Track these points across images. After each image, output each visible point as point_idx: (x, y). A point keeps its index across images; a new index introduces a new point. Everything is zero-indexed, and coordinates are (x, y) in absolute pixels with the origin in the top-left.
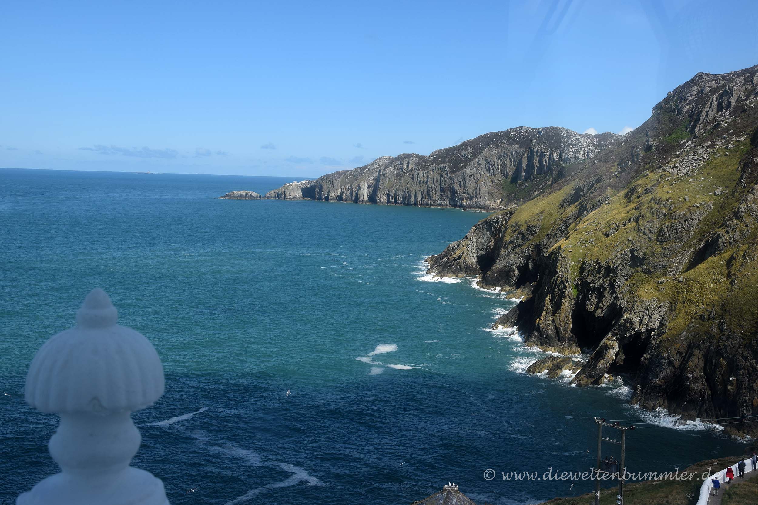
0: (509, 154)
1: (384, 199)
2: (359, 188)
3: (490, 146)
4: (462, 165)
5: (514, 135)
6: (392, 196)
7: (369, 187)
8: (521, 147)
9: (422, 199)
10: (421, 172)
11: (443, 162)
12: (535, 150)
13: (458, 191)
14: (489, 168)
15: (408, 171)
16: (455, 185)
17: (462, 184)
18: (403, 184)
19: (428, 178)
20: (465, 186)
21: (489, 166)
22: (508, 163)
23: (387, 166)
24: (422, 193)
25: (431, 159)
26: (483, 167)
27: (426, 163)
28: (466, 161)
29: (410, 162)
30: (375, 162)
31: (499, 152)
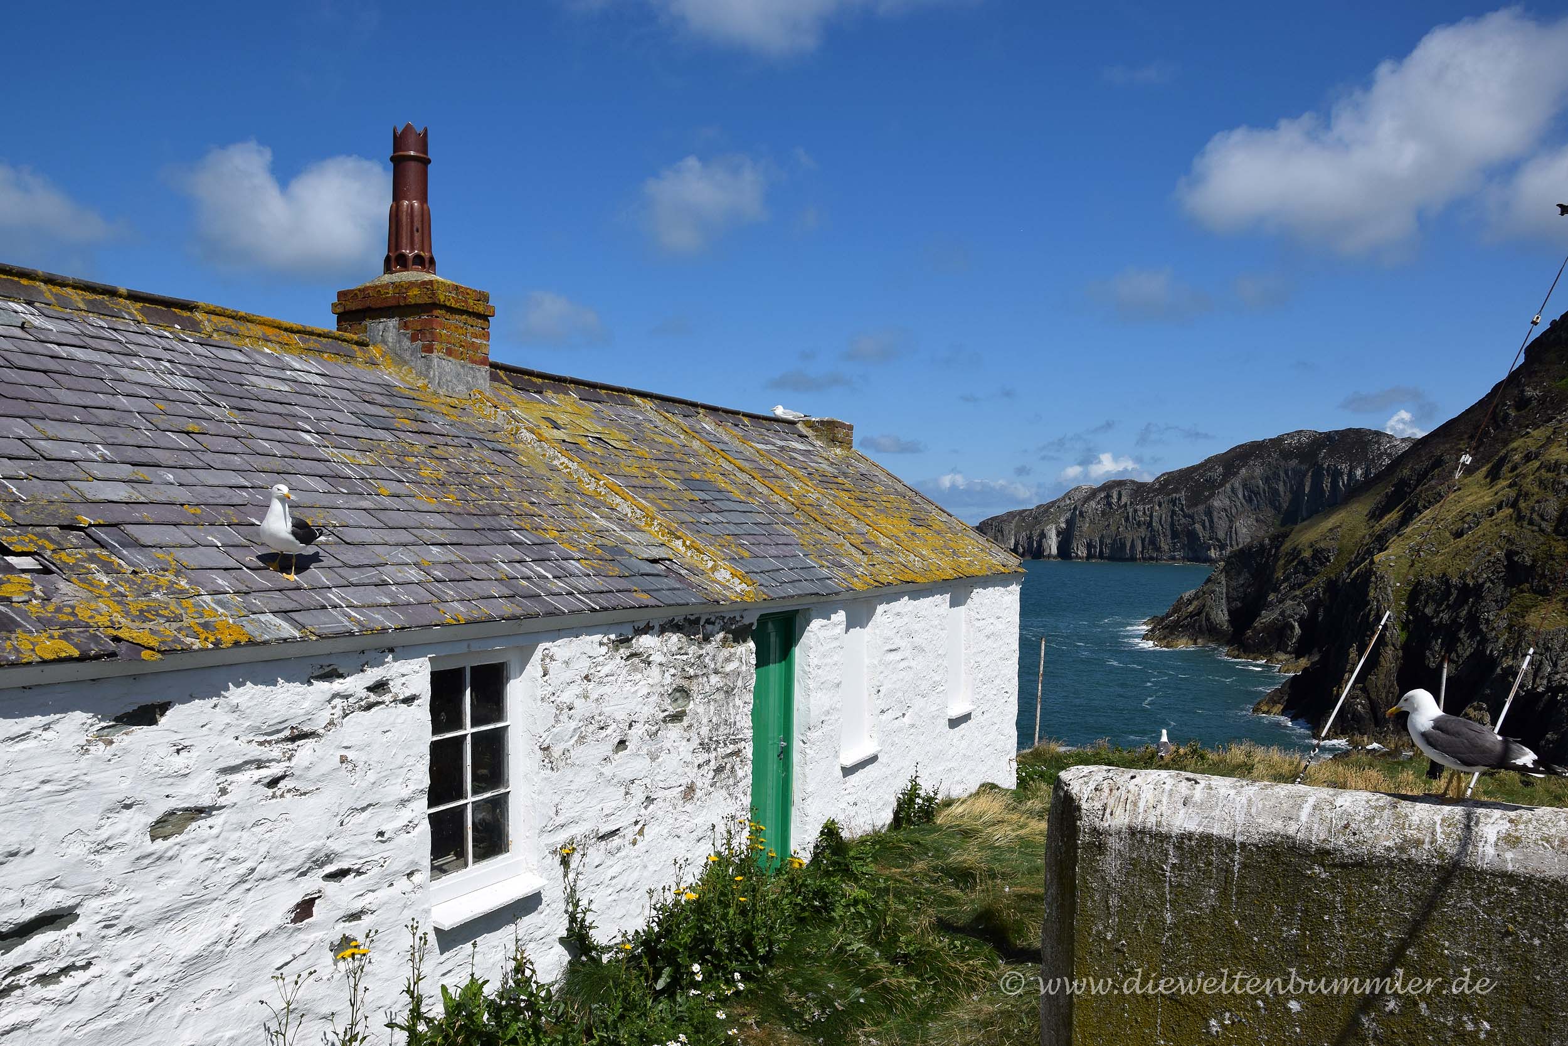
0: (1282, 474)
1: (1082, 552)
2: (1043, 535)
3: (1252, 463)
4: (1207, 494)
5: (1290, 444)
6: (1095, 547)
7: (1058, 534)
8: (1301, 463)
9: (1143, 550)
10: (1140, 507)
11: (1176, 490)
12: (1325, 466)
13: (1201, 535)
14: (1250, 497)
15: (1120, 507)
16: (1197, 525)
17: (1207, 524)
18: (1113, 528)
19: (1151, 516)
20: (1211, 527)
21: (1251, 494)
22: (1281, 488)
23: (1087, 499)
24: (1143, 540)
25: (1157, 486)
26: (1240, 496)
27: (1148, 493)
28: (1213, 486)
29: (1123, 493)
30: (1068, 495)
31: (1265, 471)
